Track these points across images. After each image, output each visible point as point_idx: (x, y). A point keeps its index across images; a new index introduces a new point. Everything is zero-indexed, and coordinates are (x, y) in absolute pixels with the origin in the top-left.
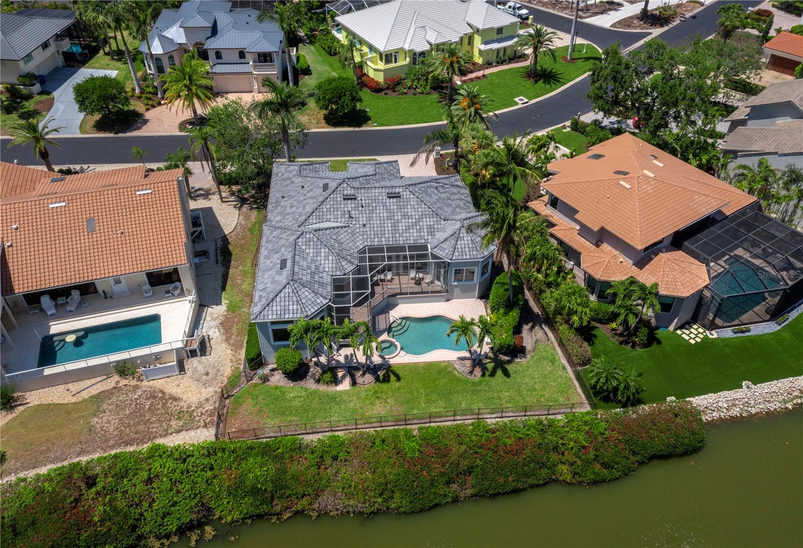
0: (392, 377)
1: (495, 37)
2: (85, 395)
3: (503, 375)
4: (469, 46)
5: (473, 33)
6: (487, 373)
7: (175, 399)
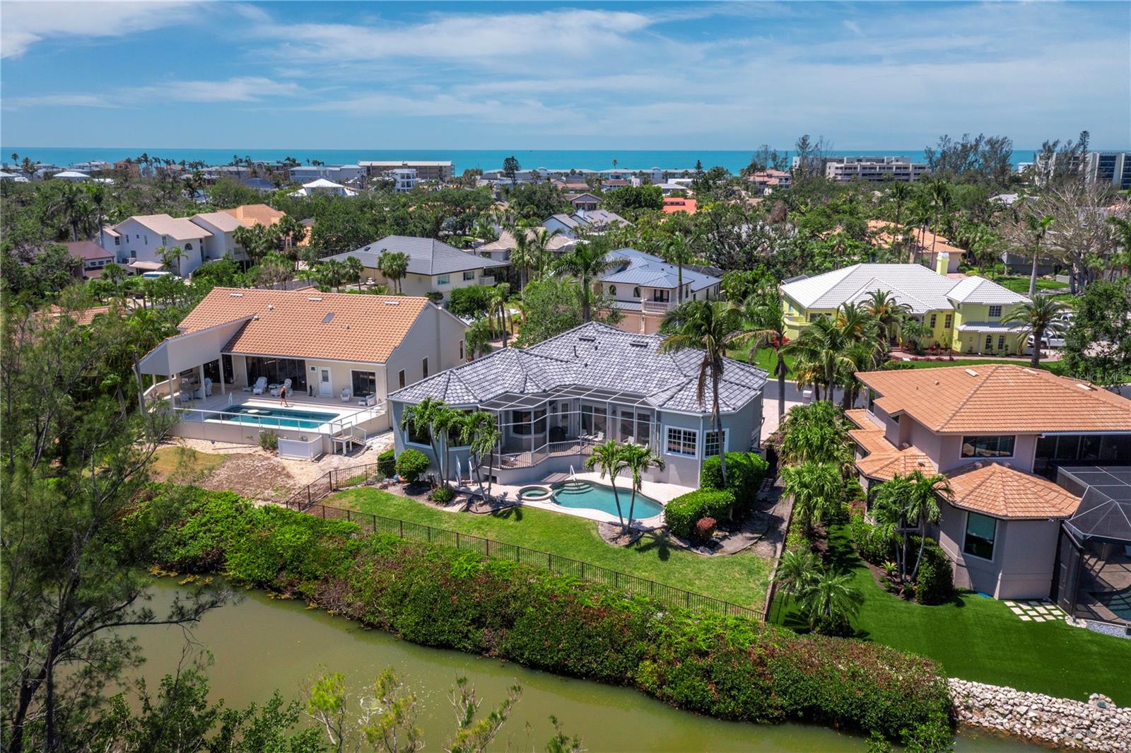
0: (513, 515)
1: (987, 319)
2: (222, 452)
3: (657, 555)
4: (948, 330)
5: (954, 311)
6: (635, 546)
7: (289, 476)
